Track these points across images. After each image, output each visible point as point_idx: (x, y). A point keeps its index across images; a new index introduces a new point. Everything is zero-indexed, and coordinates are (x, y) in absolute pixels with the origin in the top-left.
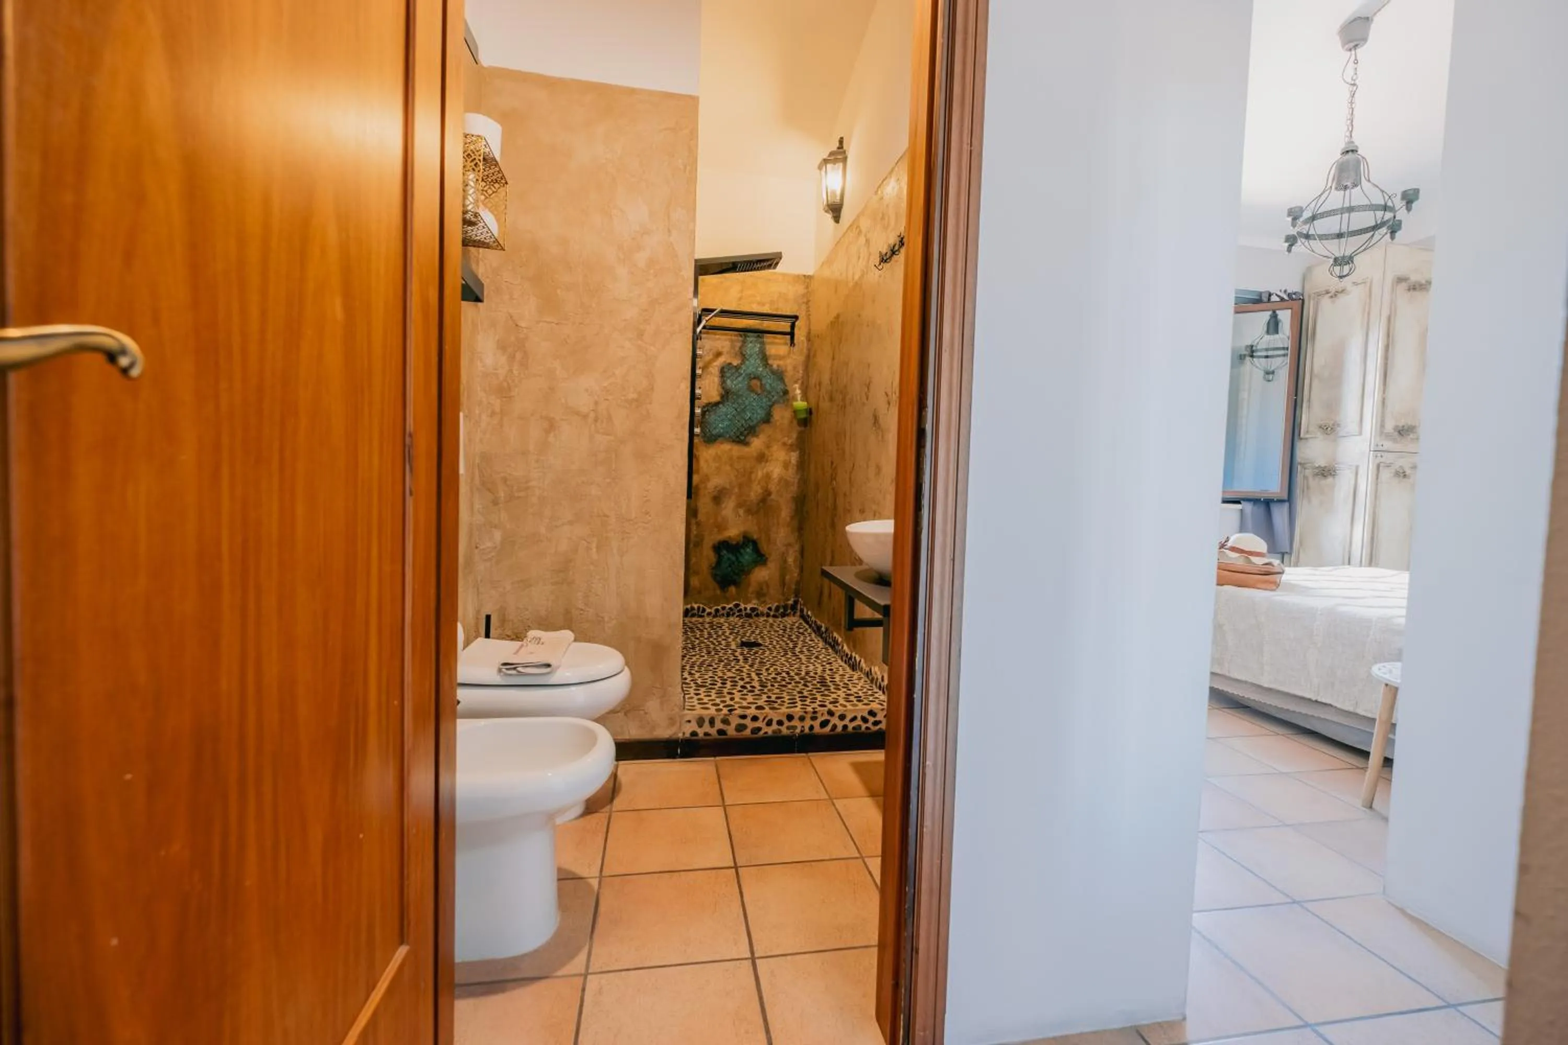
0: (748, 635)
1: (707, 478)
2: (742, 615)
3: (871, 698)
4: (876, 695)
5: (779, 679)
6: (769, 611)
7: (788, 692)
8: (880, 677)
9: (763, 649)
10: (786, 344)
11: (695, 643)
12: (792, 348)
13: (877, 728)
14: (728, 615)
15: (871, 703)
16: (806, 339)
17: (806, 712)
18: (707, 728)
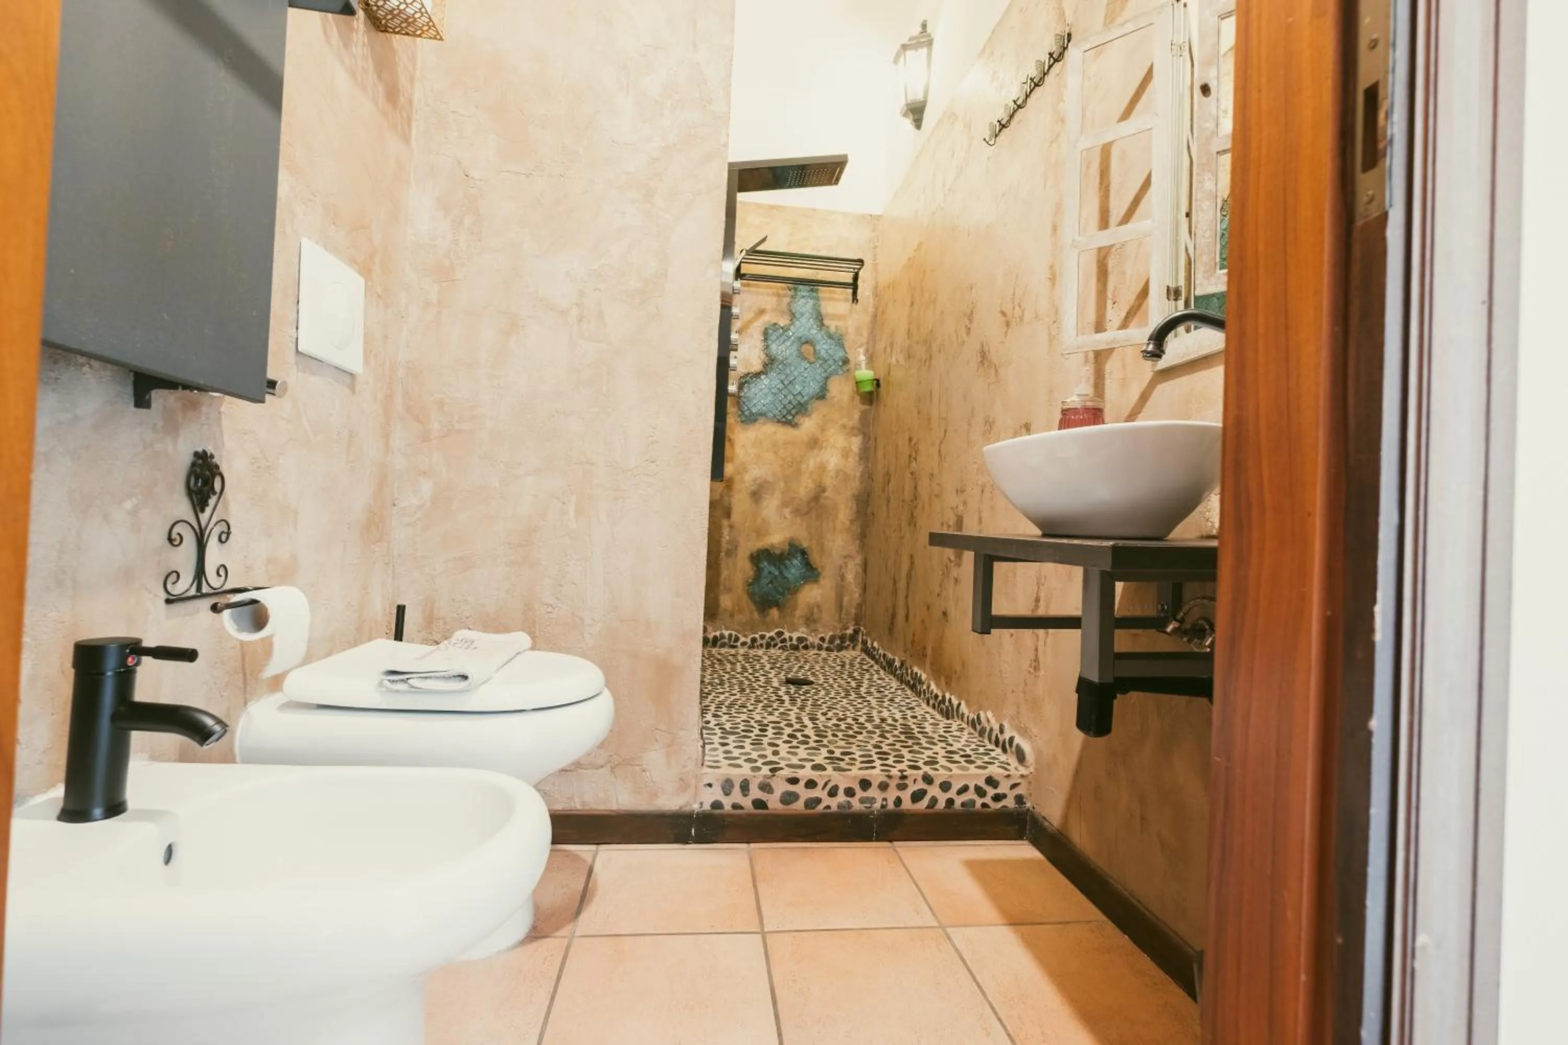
0: (794, 670)
1: (743, 469)
2: (787, 647)
3: (986, 759)
4: (993, 754)
5: (843, 727)
6: (821, 643)
7: (858, 746)
8: (996, 727)
9: (817, 688)
10: (847, 300)
11: (725, 678)
12: (854, 305)
13: (999, 805)
14: (768, 646)
15: (989, 766)
16: (873, 294)
17: (890, 777)
18: (737, 796)
